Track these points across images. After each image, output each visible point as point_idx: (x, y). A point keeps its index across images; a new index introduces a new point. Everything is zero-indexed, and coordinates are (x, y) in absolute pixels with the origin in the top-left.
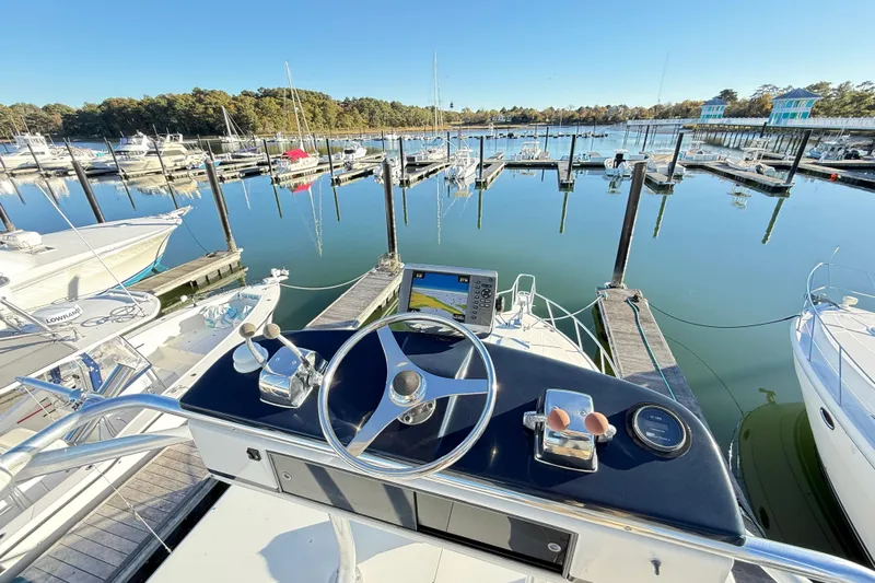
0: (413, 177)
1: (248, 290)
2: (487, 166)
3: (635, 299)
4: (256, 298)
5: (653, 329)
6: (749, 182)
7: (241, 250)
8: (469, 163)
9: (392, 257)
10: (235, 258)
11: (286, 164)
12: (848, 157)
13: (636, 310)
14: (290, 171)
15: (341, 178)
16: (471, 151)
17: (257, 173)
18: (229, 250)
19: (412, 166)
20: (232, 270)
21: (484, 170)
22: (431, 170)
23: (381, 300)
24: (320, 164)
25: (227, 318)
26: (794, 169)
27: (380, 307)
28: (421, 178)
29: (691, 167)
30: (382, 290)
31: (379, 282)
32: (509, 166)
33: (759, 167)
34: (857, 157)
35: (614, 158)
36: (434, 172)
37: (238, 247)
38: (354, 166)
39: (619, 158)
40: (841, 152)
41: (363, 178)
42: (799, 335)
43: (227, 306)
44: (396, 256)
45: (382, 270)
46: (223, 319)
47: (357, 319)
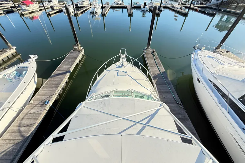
0: (79, 12)
1: (22, 65)
2: (105, 7)
3: (153, 52)
4: (27, 68)
5: (159, 61)
6: (178, 12)
7: (15, 47)
8: (98, 7)
9: (78, 45)
10: (13, 50)
11: (24, 7)
13: (154, 55)
14: (27, 10)
15: (50, 13)
16: (98, 1)
17: (11, 12)
18: (9, 48)
19: (78, 7)
20: (14, 56)
21: (104, 9)
22: (85, 9)
23: (77, 61)
24: (40, 7)
25: (17, 77)
27: (77, 64)
28: (82, 13)
29: (164, 7)
30: (76, 58)
31: (74, 55)
32: (112, 7)
33: (181, 7)
34: (203, 4)
35: (143, 4)
37: (13, 46)
38: (55, 8)
39: (145, 4)
40: (199, 2)
41: (59, 13)
42: (193, 58)
43: (15, 72)
45: (75, 50)
46: (15, 77)
47: (70, 70)
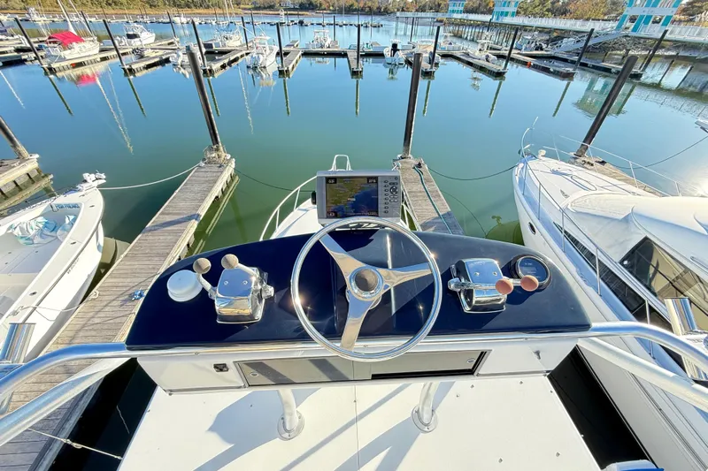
0: (216, 66)
1: (62, 200)
2: (286, 54)
3: (419, 165)
4: (76, 206)
5: (433, 187)
6: (482, 69)
7: (37, 156)
8: (268, 51)
9: (217, 150)
10: (32, 164)
11: (56, 50)
12: (537, 49)
13: (421, 173)
14: (64, 59)
15: (134, 67)
16: (268, 38)
17: (20, 62)
18: (20, 158)
19: (211, 53)
20: (31, 180)
21: (284, 58)
22: (232, 58)
23: (216, 191)
24: (102, 51)
25: (47, 232)
26: (509, 59)
27: (217, 197)
28: (223, 67)
29: (444, 56)
30: (215, 182)
31: (209, 175)
32: (306, 54)
33: (487, 56)
34: (542, 49)
35: (391, 48)
36: (236, 60)
37: (31, 152)
38: (146, 53)
39: (395, 48)
40: (533, 45)
41: (159, 68)
42: (517, 178)
43: (41, 219)
44: (221, 148)
45: (209, 163)
46: (41, 233)
47: (199, 212)
